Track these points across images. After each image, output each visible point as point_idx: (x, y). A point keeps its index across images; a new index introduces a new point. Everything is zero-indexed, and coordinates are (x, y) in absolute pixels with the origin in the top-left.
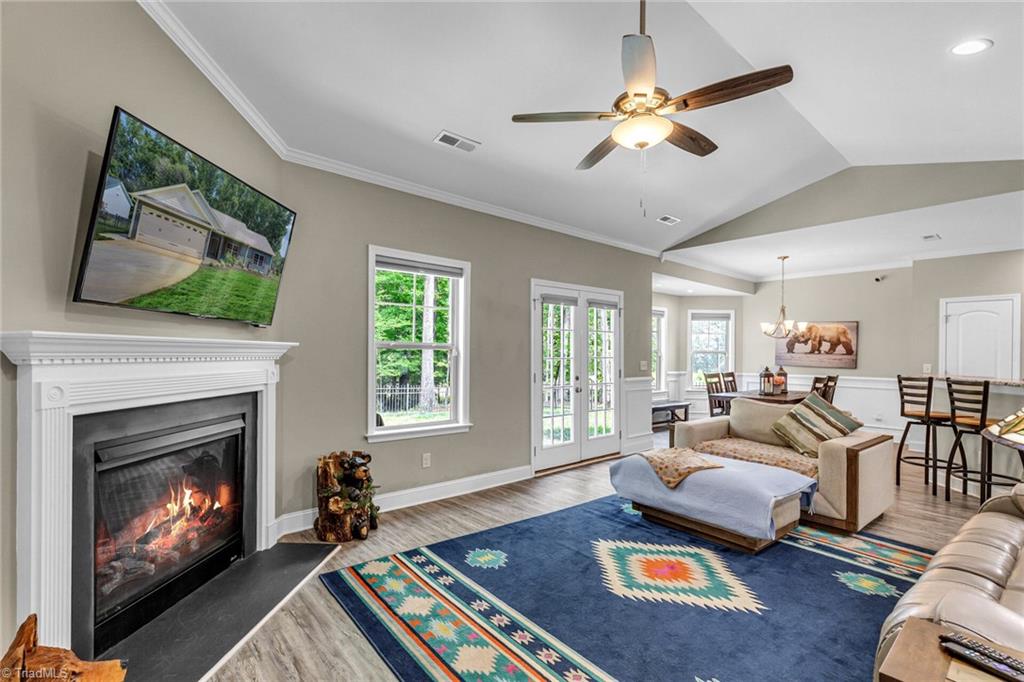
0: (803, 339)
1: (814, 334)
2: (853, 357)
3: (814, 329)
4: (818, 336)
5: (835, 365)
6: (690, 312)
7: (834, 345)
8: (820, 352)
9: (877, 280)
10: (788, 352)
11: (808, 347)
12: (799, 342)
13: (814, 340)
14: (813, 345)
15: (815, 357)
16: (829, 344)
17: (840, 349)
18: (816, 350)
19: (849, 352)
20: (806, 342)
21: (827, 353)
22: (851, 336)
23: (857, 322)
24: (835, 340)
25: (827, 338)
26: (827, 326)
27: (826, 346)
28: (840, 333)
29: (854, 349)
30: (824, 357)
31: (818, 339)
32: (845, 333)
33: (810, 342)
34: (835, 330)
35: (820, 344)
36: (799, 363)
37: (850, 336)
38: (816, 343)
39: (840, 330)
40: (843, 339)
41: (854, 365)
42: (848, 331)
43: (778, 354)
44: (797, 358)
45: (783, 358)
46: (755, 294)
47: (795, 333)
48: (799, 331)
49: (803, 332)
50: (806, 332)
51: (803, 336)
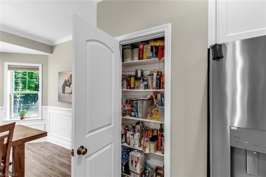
10: (63, 93)
12: (67, 86)
20: (69, 86)
36: (67, 100)
43: (60, 94)
44: (66, 97)
45: (61, 97)
46: (52, 53)
47: (66, 80)
48: (67, 77)
49: (69, 78)
50: (70, 78)
51: (68, 82)
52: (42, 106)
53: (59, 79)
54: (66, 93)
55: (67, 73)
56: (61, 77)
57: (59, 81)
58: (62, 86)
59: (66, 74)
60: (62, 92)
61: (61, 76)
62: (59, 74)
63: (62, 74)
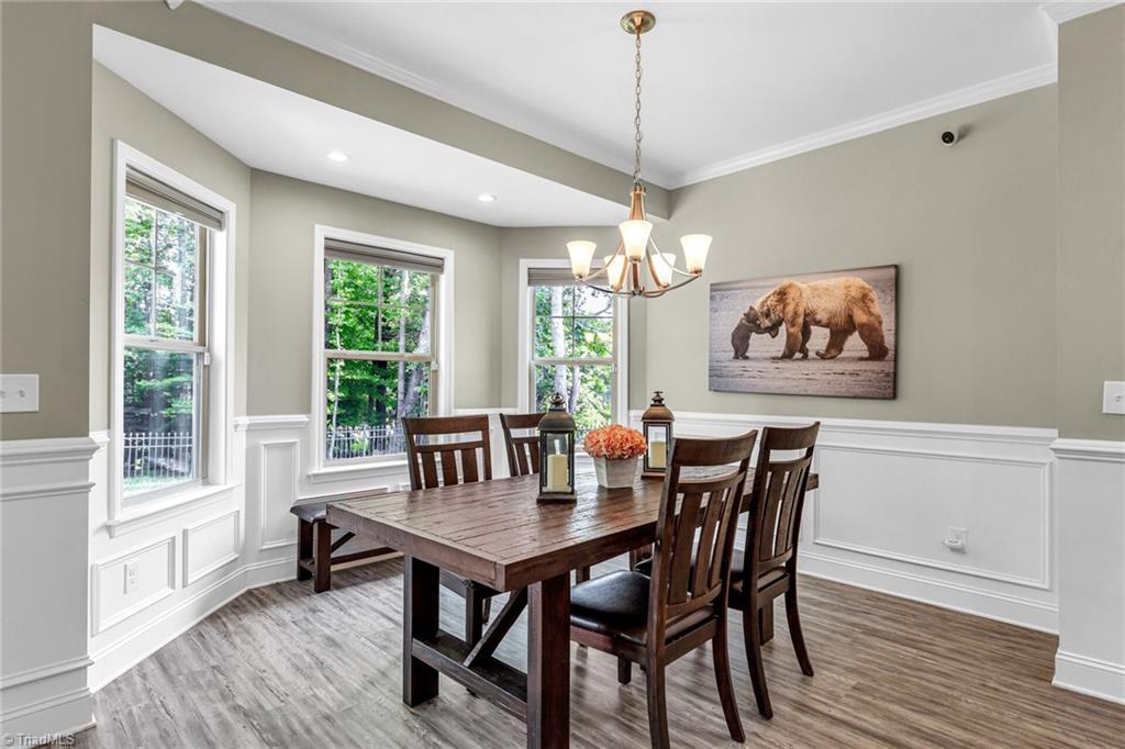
0: (767, 323)
1: (790, 309)
2: (885, 366)
3: (792, 294)
4: (801, 311)
5: (843, 390)
6: (525, 264)
7: (839, 335)
8: (805, 357)
9: (948, 137)
10: (736, 357)
11: (779, 344)
12: (760, 331)
13: (793, 324)
14: (789, 336)
15: (794, 368)
16: (827, 331)
17: (855, 344)
18: (796, 349)
19: (877, 351)
20: (773, 330)
21: (822, 357)
22: (881, 307)
23: (896, 267)
24: (841, 320)
25: (822, 316)
26: (822, 282)
27: (819, 339)
28: (854, 301)
29: (889, 341)
30: (815, 368)
31: (800, 320)
32: (864, 298)
33: (783, 329)
34: (841, 293)
35: (806, 333)
36: (761, 384)
37: (877, 308)
38: (796, 330)
39: (855, 293)
40: (860, 317)
41: (889, 390)
42: (874, 295)
43: (716, 364)
44: (755, 374)
45: (725, 373)
46: (669, 217)
47: (751, 308)
48: (761, 300)
49: (769, 303)
50: (775, 303)
51: (767, 315)
52: (629, 408)
53: (713, 310)
54: (755, 359)
55: (762, 283)
56: (725, 300)
57: (711, 316)
58: (733, 335)
59: (755, 287)
60: (733, 354)
61: (722, 298)
62: (712, 290)
63: (729, 290)
